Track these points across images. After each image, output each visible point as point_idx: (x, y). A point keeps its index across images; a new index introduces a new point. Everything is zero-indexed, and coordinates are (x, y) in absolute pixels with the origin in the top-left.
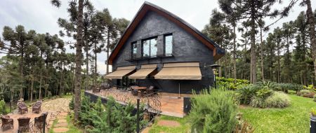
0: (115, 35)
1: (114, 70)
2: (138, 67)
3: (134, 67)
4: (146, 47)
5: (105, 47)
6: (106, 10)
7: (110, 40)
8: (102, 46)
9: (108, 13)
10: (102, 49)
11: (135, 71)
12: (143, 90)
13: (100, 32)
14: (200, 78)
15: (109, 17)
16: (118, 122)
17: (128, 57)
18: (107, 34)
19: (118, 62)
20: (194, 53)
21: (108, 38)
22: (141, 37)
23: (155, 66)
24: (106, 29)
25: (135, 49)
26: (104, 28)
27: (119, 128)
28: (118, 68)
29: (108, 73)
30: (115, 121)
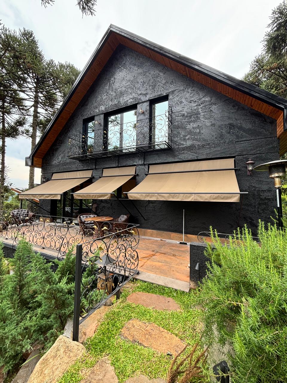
0: (50, 100)
1: (46, 179)
2: (96, 174)
3: (88, 174)
4: (113, 130)
5: (27, 126)
6: (28, 35)
7: (40, 110)
8: (20, 123)
9: (34, 42)
10: (20, 129)
11: (89, 182)
12: (101, 224)
13: (15, 87)
14: (235, 199)
15: (36, 56)
16: (39, 298)
17: (77, 152)
18: (32, 94)
19: (55, 162)
20: (221, 136)
21: (35, 106)
22: (103, 108)
23: (131, 171)
24: (31, 84)
25: (91, 135)
26: (25, 80)
27: (39, 310)
28: (55, 176)
29: (32, 185)
30: (33, 297)
